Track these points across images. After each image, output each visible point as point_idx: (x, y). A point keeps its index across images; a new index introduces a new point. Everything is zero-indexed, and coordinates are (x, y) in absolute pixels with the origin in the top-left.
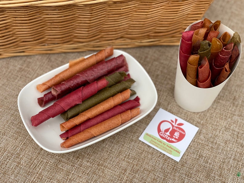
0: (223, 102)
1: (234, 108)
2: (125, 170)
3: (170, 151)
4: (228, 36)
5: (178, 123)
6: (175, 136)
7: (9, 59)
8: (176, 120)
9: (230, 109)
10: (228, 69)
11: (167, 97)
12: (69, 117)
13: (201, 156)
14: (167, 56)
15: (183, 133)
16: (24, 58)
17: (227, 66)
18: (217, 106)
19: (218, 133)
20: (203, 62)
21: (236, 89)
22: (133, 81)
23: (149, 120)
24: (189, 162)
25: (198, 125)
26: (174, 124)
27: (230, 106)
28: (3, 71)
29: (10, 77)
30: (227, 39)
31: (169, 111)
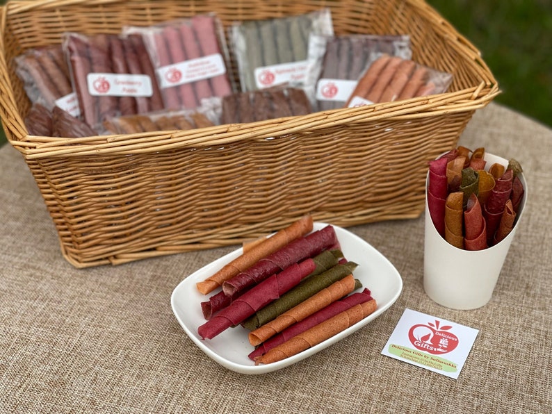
0: (509, 292)
1: (530, 299)
2: (370, 398)
3: (439, 365)
4: (499, 169)
5: (440, 326)
6: (442, 345)
7: (131, 265)
8: (438, 323)
9: (524, 301)
10: (511, 210)
11: (413, 292)
12: (260, 322)
13: (491, 368)
14: (399, 237)
15: (453, 339)
16: (156, 262)
17: (509, 205)
18: (501, 299)
19: (512, 335)
20: (470, 203)
21: (527, 274)
22: (354, 265)
23: (391, 326)
24: (475, 378)
25: (477, 327)
26: (435, 328)
27: (523, 298)
28: (125, 282)
29: (139, 290)
30: (499, 173)
31: (421, 312)
